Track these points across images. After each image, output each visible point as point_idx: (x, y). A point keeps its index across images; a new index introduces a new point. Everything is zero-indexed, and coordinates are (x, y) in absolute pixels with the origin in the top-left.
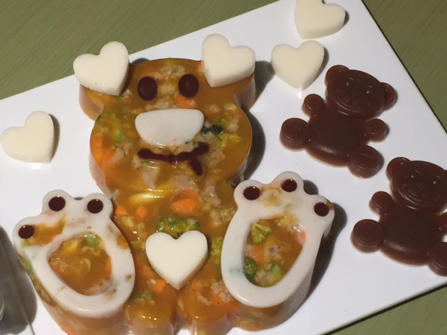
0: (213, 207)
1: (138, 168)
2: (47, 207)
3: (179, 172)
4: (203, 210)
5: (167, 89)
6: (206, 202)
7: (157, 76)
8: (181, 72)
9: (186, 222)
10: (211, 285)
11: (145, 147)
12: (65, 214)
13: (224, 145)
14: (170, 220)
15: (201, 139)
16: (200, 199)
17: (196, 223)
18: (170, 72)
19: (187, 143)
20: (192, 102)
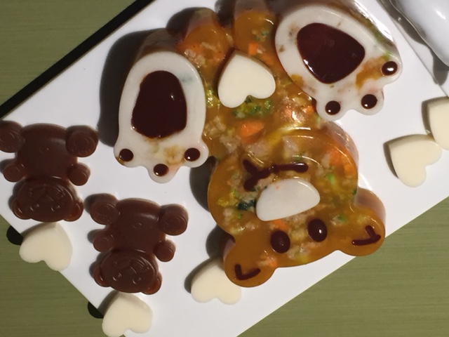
0: (225, 133)
1: (304, 152)
2: (378, 96)
3: (265, 159)
4: (234, 129)
5: (299, 235)
6: (233, 137)
7: (313, 245)
8: (291, 254)
9: (245, 114)
10: (207, 63)
11: (303, 175)
12: (359, 94)
13: (232, 194)
14: (261, 112)
15: (254, 194)
16: (240, 139)
17: (236, 115)
18: (301, 251)
19: (266, 187)
20: (273, 227)
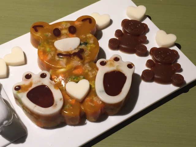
0: (89, 71)
1: (58, 60)
2: (24, 78)
3: (74, 60)
4: (85, 72)
5: (64, 32)
6: (86, 69)
7: (60, 27)
8: (69, 25)
9: (80, 77)
10: (93, 98)
11: (59, 52)
12: (32, 80)
13: (89, 48)
14: (73, 77)
15: (80, 47)
16: (83, 68)
17: (84, 77)
18: (64, 26)
19: (75, 49)
20: (75, 35)
